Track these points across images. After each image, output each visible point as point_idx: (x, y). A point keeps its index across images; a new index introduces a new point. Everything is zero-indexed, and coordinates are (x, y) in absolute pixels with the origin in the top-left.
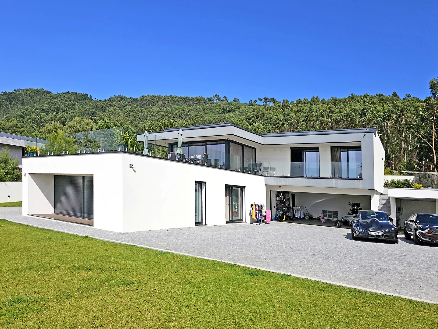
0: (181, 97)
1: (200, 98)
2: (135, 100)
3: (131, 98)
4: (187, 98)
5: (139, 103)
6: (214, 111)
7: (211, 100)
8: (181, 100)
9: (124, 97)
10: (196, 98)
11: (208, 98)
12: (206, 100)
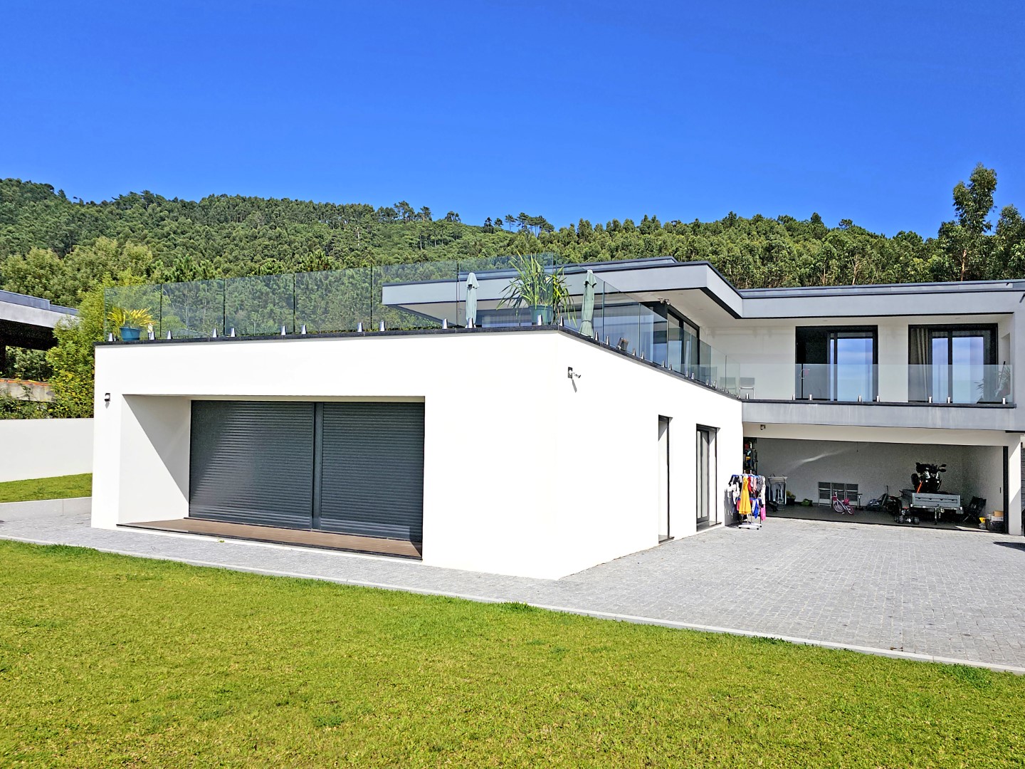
0: (311, 202)
1: (360, 209)
2: (187, 207)
3: (175, 200)
4: (326, 205)
5: (198, 213)
6: (396, 239)
7: (388, 213)
8: (312, 210)
9: (158, 197)
10: (352, 206)
11: (381, 209)
12: (378, 212)
